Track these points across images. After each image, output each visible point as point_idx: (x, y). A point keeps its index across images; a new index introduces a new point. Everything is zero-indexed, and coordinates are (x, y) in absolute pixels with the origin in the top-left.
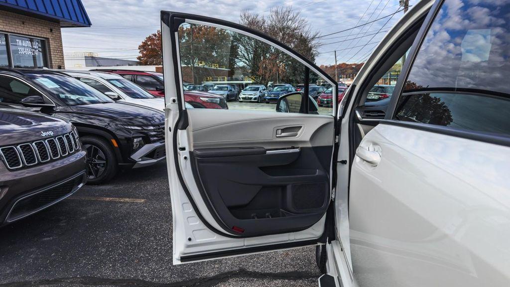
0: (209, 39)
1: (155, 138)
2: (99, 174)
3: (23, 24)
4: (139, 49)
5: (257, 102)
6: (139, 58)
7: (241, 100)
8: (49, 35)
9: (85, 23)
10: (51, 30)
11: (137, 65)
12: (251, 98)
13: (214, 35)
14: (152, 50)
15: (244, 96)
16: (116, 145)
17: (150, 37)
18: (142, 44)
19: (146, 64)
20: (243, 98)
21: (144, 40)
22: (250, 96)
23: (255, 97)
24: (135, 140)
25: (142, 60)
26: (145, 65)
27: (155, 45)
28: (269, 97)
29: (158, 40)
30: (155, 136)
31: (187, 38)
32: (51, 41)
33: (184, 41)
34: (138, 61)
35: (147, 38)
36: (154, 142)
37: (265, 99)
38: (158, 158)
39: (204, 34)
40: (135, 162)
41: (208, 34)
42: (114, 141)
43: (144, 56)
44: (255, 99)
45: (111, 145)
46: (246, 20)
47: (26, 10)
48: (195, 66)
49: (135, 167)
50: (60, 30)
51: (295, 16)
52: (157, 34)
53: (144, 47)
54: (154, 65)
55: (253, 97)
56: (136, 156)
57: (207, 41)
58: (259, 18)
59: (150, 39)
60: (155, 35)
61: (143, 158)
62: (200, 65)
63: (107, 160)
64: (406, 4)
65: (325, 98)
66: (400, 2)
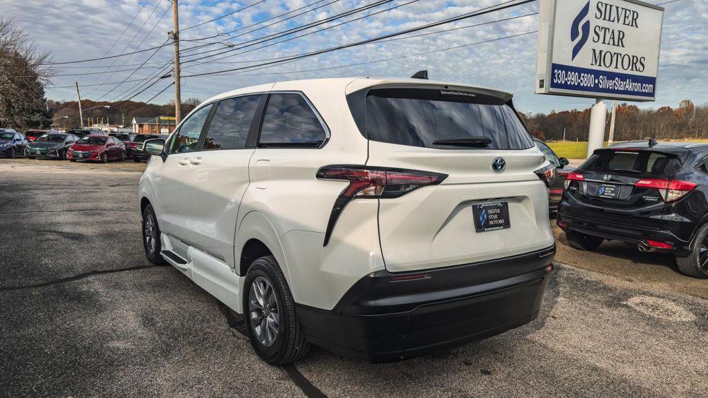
64: (176, 37)
65: (79, 150)
66: (169, 33)
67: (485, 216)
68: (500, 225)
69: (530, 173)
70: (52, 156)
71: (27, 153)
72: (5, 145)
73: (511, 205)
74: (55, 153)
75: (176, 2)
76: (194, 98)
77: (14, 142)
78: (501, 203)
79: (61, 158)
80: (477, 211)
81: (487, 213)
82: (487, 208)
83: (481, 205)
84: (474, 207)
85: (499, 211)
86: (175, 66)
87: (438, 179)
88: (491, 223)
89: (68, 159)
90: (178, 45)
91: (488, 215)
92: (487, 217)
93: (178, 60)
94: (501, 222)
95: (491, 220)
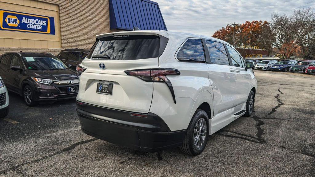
0: (255, 31)
5: (266, 70)
7: (256, 69)
12: (262, 68)
13: (258, 28)
15: (258, 66)
20: (257, 68)
22: (261, 67)
23: (265, 67)
28: (273, 68)
29: (222, 33)
33: (238, 32)
35: (216, 32)
37: (271, 69)
39: (252, 28)
41: (254, 28)
44: (265, 68)
55: (264, 67)
57: (253, 32)
60: (221, 30)
65: (311, 69)
69: (122, 71)
70: (301, 71)
71: (290, 70)
72: (283, 66)
73: (114, 85)
74: (302, 70)
77: (288, 65)
78: (109, 84)
79: (304, 73)
80: (99, 85)
81: (102, 86)
82: (103, 85)
84: (98, 83)
85: (108, 87)
87: (84, 70)
88: (103, 91)
89: (306, 73)
91: (103, 87)
92: (102, 88)
94: (108, 91)
95: (104, 90)
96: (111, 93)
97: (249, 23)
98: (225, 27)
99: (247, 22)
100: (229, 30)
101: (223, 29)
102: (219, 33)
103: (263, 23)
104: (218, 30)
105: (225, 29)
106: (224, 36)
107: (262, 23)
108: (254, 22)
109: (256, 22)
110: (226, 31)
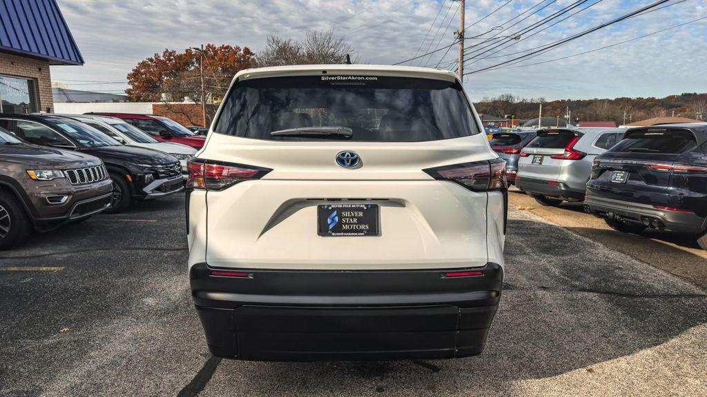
0: (228, 66)
1: (164, 175)
2: (116, 204)
3: (12, 64)
4: (128, 78)
6: (128, 91)
8: (37, 75)
9: (77, 61)
10: (40, 69)
11: (125, 102)
14: (148, 81)
16: (130, 179)
17: (143, 63)
18: (132, 72)
19: (138, 99)
21: (135, 65)
24: (146, 176)
25: (132, 94)
26: (137, 101)
27: (151, 73)
29: (156, 66)
30: (163, 173)
31: (197, 65)
32: (39, 82)
33: (193, 68)
34: (126, 95)
35: (139, 64)
36: (163, 178)
38: (166, 192)
39: (221, 60)
40: (146, 194)
41: (225, 60)
42: (128, 176)
43: (136, 88)
45: (126, 179)
46: (274, 46)
47: (19, 51)
48: (208, 103)
49: (147, 198)
50: (49, 68)
51: (338, 42)
52: (154, 58)
53: (135, 76)
54: (150, 101)
56: (148, 189)
58: (292, 44)
59: (143, 65)
60: (151, 60)
61: (153, 191)
62: (215, 102)
63: (122, 192)
64: (461, 37)
66: (455, 33)
67: (337, 219)
68: (361, 231)
69: (417, 171)
73: (384, 209)
75: (464, 1)
76: (507, 94)
78: (366, 205)
80: (323, 214)
81: (338, 215)
82: (340, 211)
83: (330, 206)
84: (320, 207)
85: (360, 215)
86: (459, 64)
87: (259, 173)
88: (346, 227)
90: (462, 44)
91: (340, 218)
92: (340, 220)
93: (462, 58)
94: (362, 227)
95: (345, 224)
96: (374, 230)
97: (214, 48)
98: (161, 55)
99: (209, 45)
100: (170, 60)
101: (156, 58)
102: (149, 66)
103: (242, 52)
104: (145, 60)
105: (162, 58)
106: (161, 74)
107: (240, 50)
108: (223, 47)
109: (227, 47)
110: (164, 63)
